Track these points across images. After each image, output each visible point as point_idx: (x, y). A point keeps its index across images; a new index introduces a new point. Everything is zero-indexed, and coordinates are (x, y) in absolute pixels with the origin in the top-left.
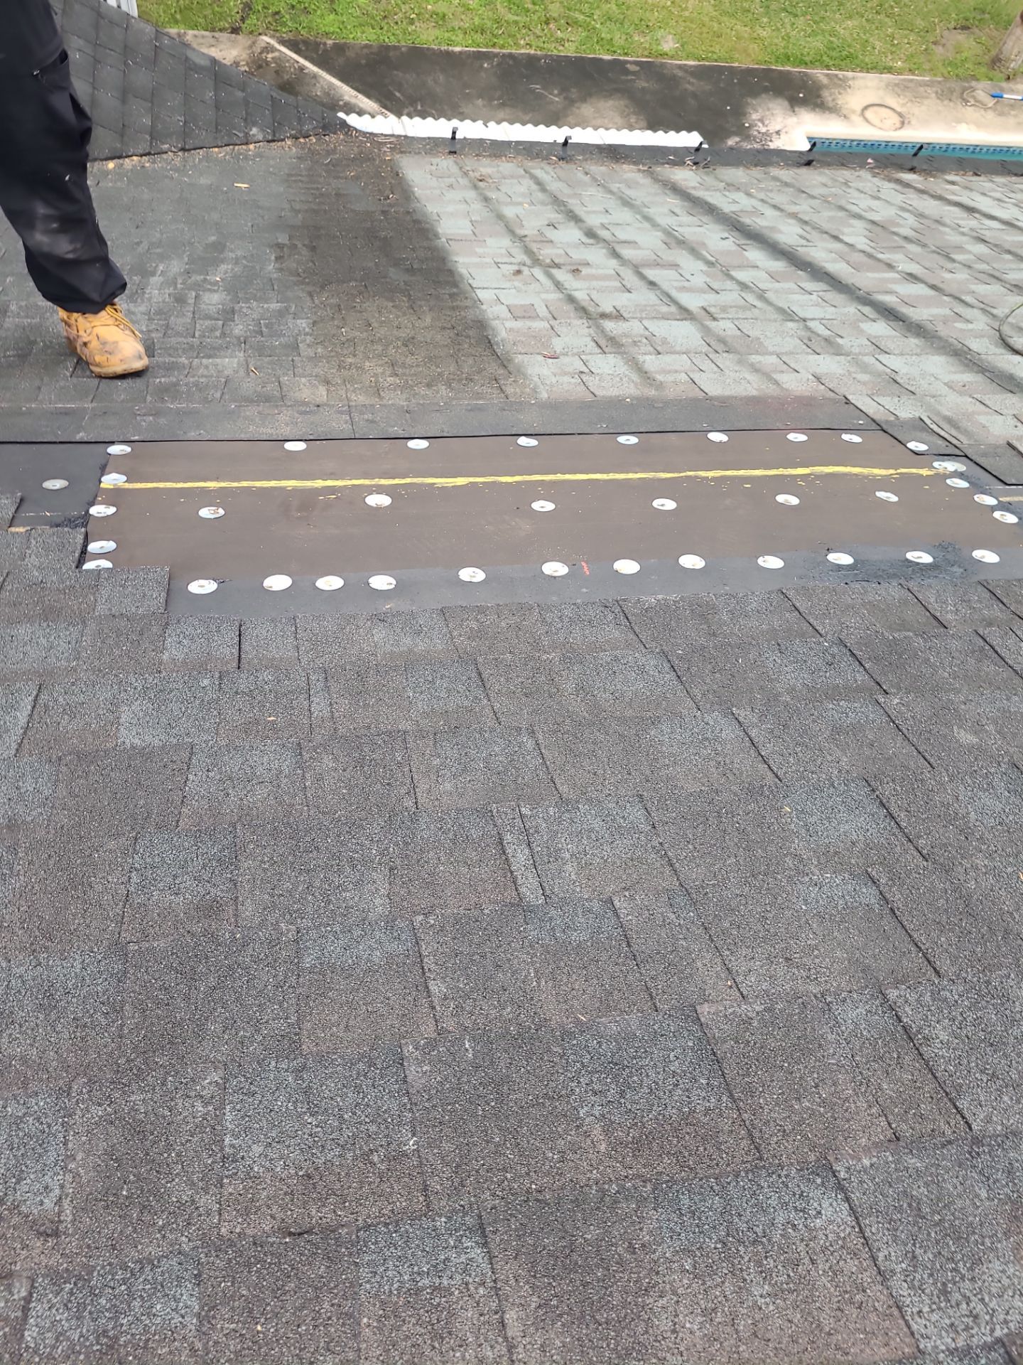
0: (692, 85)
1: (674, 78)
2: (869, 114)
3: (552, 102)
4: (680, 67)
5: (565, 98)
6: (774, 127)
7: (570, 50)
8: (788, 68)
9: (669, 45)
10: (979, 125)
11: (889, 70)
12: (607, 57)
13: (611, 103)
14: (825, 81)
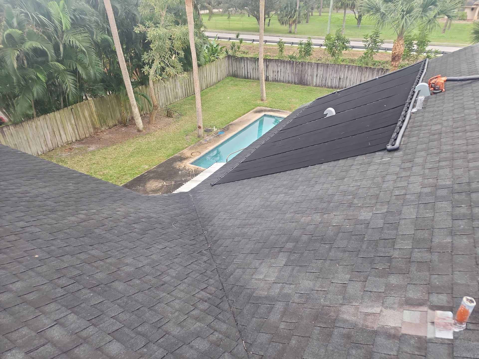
0: (160, 170)
1: (155, 171)
2: (193, 154)
3: (140, 189)
4: (154, 168)
5: (142, 186)
6: (183, 166)
7: (130, 179)
8: (171, 157)
9: (147, 167)
10: (210, 146)
11: (186, 147)
12: (139, 176)
13: (151, 182)
14: (180, 155)
